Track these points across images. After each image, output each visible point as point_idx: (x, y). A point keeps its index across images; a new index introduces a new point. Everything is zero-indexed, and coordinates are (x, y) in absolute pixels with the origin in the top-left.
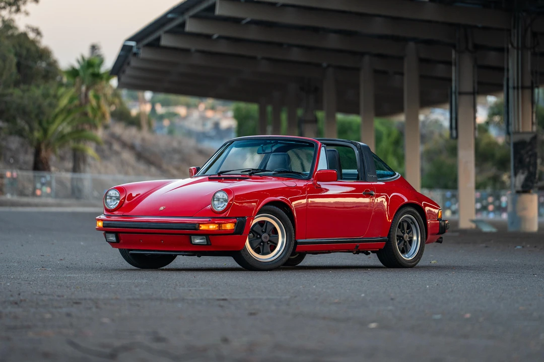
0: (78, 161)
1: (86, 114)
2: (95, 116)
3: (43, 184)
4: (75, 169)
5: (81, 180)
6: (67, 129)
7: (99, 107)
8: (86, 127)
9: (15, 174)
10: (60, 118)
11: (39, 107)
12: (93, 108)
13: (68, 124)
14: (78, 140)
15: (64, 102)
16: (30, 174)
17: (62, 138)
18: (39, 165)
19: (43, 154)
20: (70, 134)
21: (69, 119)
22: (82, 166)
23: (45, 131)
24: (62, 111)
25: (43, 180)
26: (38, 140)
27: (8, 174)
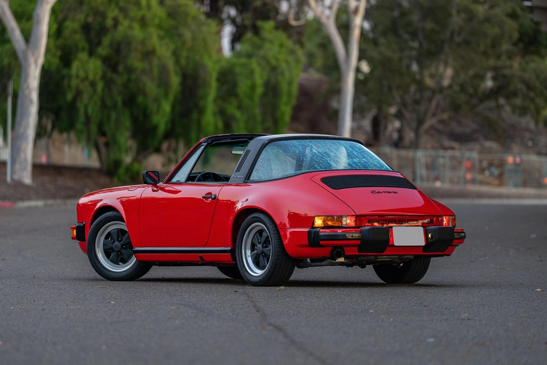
9: (518, 159)
27: (510, 159)
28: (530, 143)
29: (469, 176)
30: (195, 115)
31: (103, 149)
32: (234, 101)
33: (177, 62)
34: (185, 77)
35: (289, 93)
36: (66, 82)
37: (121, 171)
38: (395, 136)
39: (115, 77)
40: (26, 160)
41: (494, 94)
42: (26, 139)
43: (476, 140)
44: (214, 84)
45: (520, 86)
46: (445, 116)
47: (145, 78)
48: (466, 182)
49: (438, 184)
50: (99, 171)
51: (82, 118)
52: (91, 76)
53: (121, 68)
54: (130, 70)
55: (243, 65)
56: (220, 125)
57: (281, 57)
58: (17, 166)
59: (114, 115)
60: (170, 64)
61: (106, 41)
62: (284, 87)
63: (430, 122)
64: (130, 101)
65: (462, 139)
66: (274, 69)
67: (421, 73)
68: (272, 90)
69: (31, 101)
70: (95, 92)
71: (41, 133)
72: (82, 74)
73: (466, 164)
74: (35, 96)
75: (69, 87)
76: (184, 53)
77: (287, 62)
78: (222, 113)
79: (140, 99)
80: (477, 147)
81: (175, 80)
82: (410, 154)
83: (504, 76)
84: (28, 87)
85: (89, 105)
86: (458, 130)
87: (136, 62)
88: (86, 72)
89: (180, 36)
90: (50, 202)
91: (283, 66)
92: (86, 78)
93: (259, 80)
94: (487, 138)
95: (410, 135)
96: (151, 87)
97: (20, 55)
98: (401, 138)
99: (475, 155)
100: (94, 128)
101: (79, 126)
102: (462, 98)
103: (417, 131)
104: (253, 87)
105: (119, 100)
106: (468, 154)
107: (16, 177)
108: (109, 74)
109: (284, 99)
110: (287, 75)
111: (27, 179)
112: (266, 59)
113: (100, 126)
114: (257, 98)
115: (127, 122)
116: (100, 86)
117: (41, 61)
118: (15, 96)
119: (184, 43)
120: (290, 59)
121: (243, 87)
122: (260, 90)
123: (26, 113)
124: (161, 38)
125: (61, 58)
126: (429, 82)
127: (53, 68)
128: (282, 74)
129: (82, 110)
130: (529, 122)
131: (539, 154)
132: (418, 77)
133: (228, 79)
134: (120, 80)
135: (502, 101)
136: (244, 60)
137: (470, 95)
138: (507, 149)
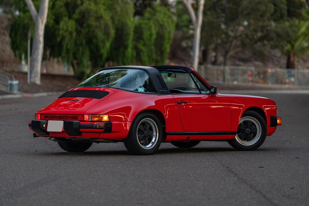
3: (290, 76)
6: (306, 44)
9: (273, 71)
10: (301, 39)
11: (287, 32)
13: (306, 42)
15: (303, 29)
16: (285, 71)
17: (303, 50)
18: (290, 65)
19: (292, 59)
20: (307, 47)
21: (306, 39)
23: (293, 46)
24: (302, 34)
25: (290, 74)
26: (288, 51)
27: (270, 70)
28: (276, 63)
29: (250, 79)
30: (122, 49)
31: (76, 67)
32: (142, 42)
33: (113, 22)
34: (117, 29)
35: (169, 38)
36: (57, 32)
38: (213, 59)
39: (82, 30)
40: (37, 71)
41: (261, 39)
42: (38, 62)
43: (251, 61)
44: (132, 33)
45: (274, 35)
46: (239, 49)
47: (97, 30)
48: (249, 81)
51: (65, 50)
52: (70, 29)
53: (85, 25)
54: (89, 26)
55: (146, 24)
56: (135, 54)
57: (165, 20)
58: (33, 75)
59: (81, 49)
60: (110, 23)
61: (77, 11)
62: (167, 35)
63: (231, 53)
64: (89, 42)
65: (245, 61)
66: (162, 26)
67: (227, 29)
68: (160, 37)
69: (40, 42)
70: (72, 37)
71: (44, 58)
72: (65, 28)
73: (249, 73)
74: (41, 39)
75: (58, 34)
76: (117, 18)
77: (168, 22)
78: (136, 48)
79: (95, 41)
80: (252, 64)
81: (112, 32)
82: (221, 68)
83: (267, 30)
84: (38, 35)
85: (69, 44)
86: (243, 56)
87: (93, 22)
88: (67, 27)
89: (115, 9)
90: (50, 93)
91: (166, 24)
92: (67, 30)
93: (154, 31)
94: (256, 60)
95: (221, 59)
96: (100, 35)
97: (34, 18)
98: (216, 60)
99: (253, 69)
100: (71, 55)
101: (63, 54)
102: (248, 41)
103: (225, 57)
104: (151, 35)
105: (84, 41)
106: (250, 68)
107: (32, 80)
108: (79, 28)
109: (166, 41)
110: (168, 29)
111: (38, 81)
112: (157, 21)
113: (74, 54)
114: (153, 40)
115: (87, 53)
116: (74, 34)
117: (45, 21)
118: (32, 40)
119: (116, 13)
120: (170, 21)
121: (146, 35)
122: (154, 36)
123: (37, 48)
124: (105, 10)
125: (54, 20)
126: (231, 34)
127: (51, 25)
128: (166, 28)
129: (65, 47)
130: (277, 53)
131: (281, 67)
132: (225, 31)
133: (138, 31)
134: (84, 31)
135: (266, 42)
136: (146, 21)
137: (251, 40)
138: (266, 65)
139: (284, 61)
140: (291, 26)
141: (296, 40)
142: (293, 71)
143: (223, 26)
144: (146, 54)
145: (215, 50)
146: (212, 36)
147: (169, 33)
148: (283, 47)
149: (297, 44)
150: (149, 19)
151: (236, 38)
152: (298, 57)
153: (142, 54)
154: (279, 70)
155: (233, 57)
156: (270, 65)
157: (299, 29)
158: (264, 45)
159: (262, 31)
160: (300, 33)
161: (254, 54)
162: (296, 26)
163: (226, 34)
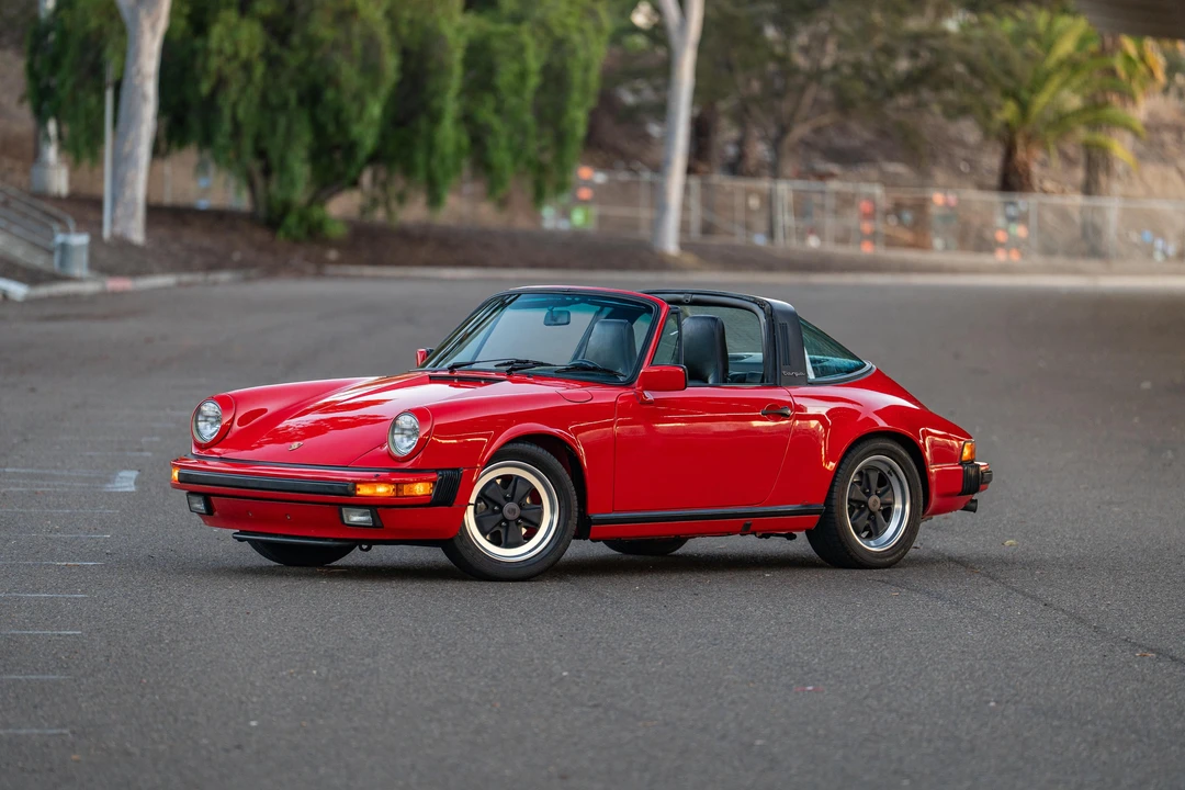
0: (1095, 168)
1: (1112, 72)
2: (1131, 76)
3: (1011, 219)
4: (1089, 188)
5: (1100, 210)
6: (1073, 101)
7: (1142, 58)
8: (1114, 98)
9: (952, 198)
10: (1056, 81)
11: (1004, 59)
12: (1128, 59)
13: (1075, 91)
14: (1094, 126)
15: (1066, 47)
16: (995, 198)
17: (1061, 122)
18: (1012, 180)
19: (1021, 154)
20: (1077, 113)
21: (1076, 81)
22: (1103, 179)
23: (1024, 107)
24: (1061, 64)
25: (1012, 211)
26: (1007, 125)
27: (938, 198)
28: (963, 167)
29: (867, 227)
30: (423, 123)
31: (259, 182)
32: (490, 101)
33: (394, 30)
34: (405, 54)
35: (585, 85)
36: (199, 61)
37: (292, 220)
38: (731, 151)
39: (286, 54)
40: (134, 201)
41: (912, 82)
42: (136, 164)
43: (871, 161)
44: (457, 69)
45: (960, 68)
46: (826, 120)
47: (338, 58)
48: (864, 237)
49: (813, 242)
50: (251, 218)
51: (227, 126)
52: (244, 53)
53: (296, 39)
54: (311, 43)
55: (506, 36)
56: (465, 141)
57: (571, 21)
58: (120, 211)
59: (282, 121)
60: (383, 33)
62: (577, 76)
63: (800, 131)
64: (312, 97)
65: (849, 158)
66: (559, 45)
67: (786, 44)
68: (555, 79)
69: (144, 97)
70: (249, 79)
71: (157, 152)
72: (228, 48)
73: (865, 206)
74: (150, 88)
75: (205, 69)
76: (407, 14)
77: (581, 31)
78: (467, 119)
79: (330, 94)
80: (873, 173)
81: (391, 63)
82: (764, 184)
83: (932, 50)
84: (139, 72)
85: (240, 103)
86: (839, 141)
87: (322, 29)
88: (236, 44)
90: (186, 278)
91: (576, 38)
92: (236, 55)
93: (534, 63)
94: (891, 158)
95: (760, 150)
96: (349, 74)
97: (126, 15)
98: (741, 156)
99: (878, 191)
100: (247, 144)
101: (221, 140)
102: (860, 88)
103: (776, 144)
104: (522, 76)
105: (293, 95)
106: (865, 188)
107: (118, 230)
108: (275, 49)
109: (576, 96)
110: (582, 54)
111: (137, 233)
112: (543, 25)
113: (258, 138)
114: (529, 95)
115: (305, 137)
116: (259, 69)
117: (163, 25)
118: (118, 87)
120: (588, 25)
121: (505, 76)
122: (534, 81)
123: (134, 118)
125: (191, 18)
126: (800, 60)
127: (177, 36)
128: (573, 52)
129: (227, 113)
130: (969, 131)
131: (981, 187)
132: (779, 50)
133: (480, 59)
134: (293, 60)
135: (926, 94)
136: (506, 27)
137: (871, 84)
138: (925, 177)
139: (992, 161)
140: (1019, 37)
141: (1037, 86)
142: (1024, 202)
143: (771, 32)
144: (503, 142)
145: (741, 117)
146: (730, 67)
147: (587, 69)
148: (988, 114)
149: (1041, 101)
150: (517, 19)
151: (817, 75)
152: (1046, 149)
153: (490, 141)
154: (973, 195)
155: (807, 144)
156: (940, 176)
157: (1049, 47)
158: (920, 106)
159: (914, 55)
160: (1051, 62)
161: (883, 134)
162: (1037, 38)
163: (783, 60)
